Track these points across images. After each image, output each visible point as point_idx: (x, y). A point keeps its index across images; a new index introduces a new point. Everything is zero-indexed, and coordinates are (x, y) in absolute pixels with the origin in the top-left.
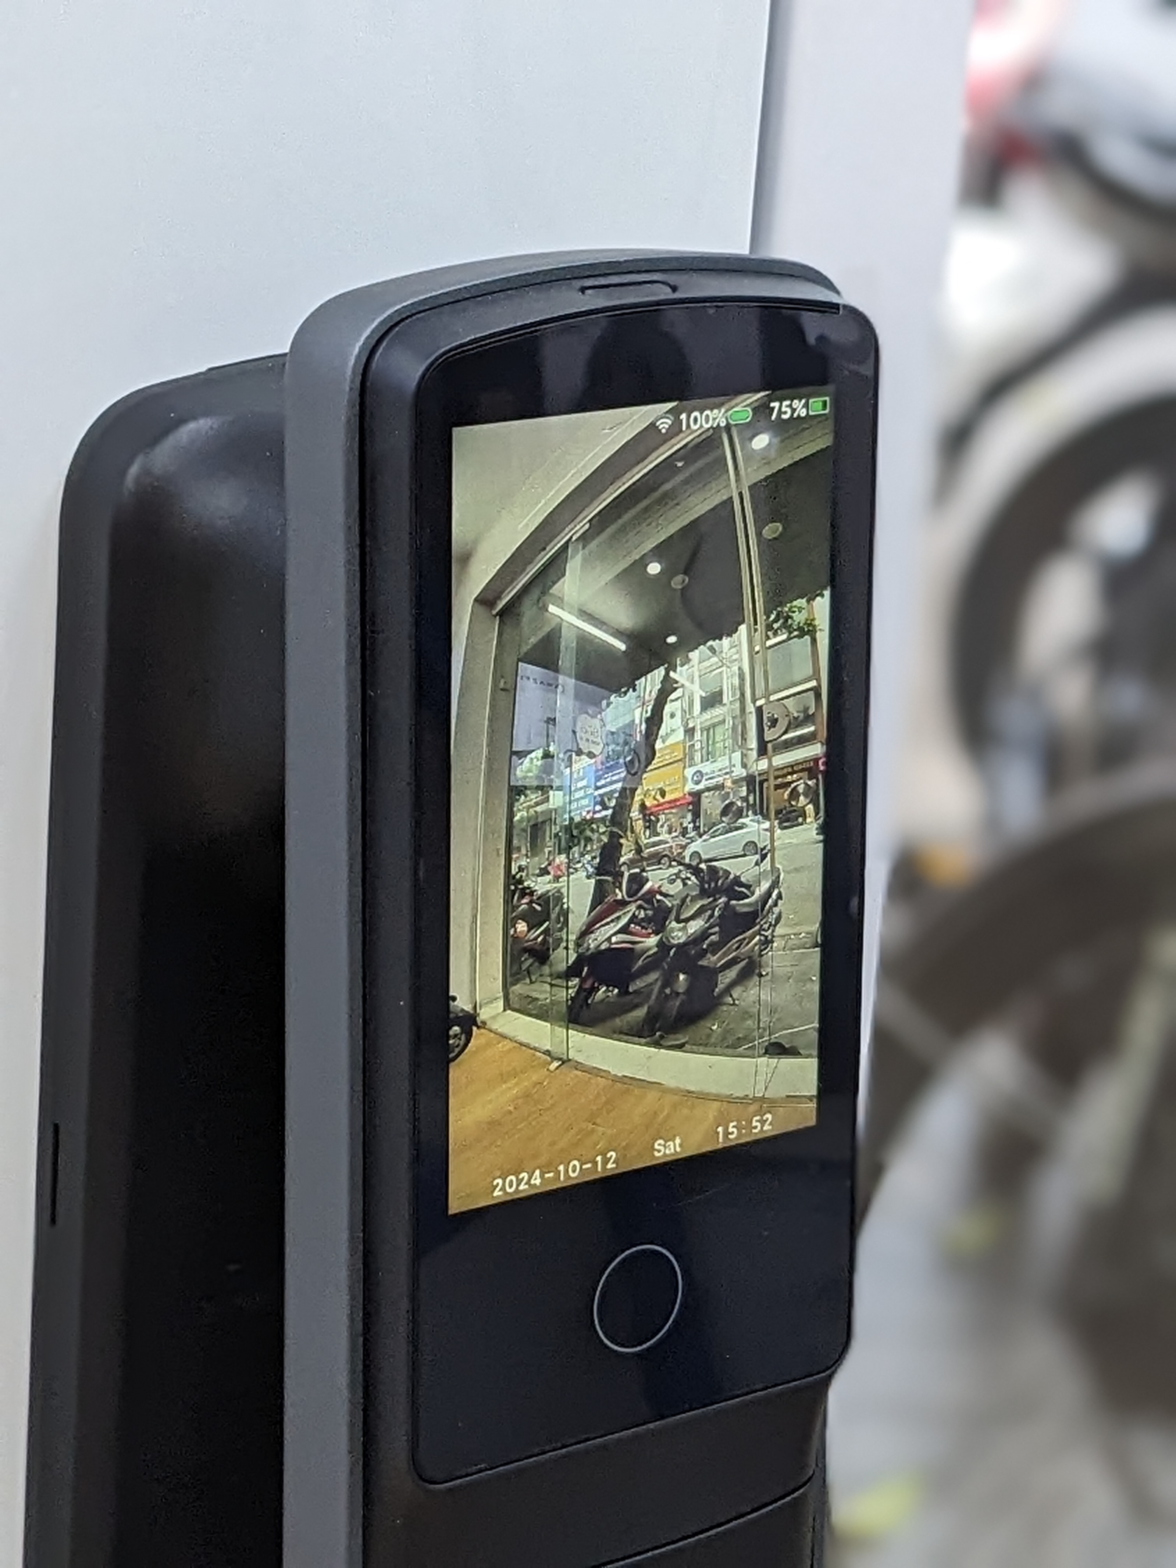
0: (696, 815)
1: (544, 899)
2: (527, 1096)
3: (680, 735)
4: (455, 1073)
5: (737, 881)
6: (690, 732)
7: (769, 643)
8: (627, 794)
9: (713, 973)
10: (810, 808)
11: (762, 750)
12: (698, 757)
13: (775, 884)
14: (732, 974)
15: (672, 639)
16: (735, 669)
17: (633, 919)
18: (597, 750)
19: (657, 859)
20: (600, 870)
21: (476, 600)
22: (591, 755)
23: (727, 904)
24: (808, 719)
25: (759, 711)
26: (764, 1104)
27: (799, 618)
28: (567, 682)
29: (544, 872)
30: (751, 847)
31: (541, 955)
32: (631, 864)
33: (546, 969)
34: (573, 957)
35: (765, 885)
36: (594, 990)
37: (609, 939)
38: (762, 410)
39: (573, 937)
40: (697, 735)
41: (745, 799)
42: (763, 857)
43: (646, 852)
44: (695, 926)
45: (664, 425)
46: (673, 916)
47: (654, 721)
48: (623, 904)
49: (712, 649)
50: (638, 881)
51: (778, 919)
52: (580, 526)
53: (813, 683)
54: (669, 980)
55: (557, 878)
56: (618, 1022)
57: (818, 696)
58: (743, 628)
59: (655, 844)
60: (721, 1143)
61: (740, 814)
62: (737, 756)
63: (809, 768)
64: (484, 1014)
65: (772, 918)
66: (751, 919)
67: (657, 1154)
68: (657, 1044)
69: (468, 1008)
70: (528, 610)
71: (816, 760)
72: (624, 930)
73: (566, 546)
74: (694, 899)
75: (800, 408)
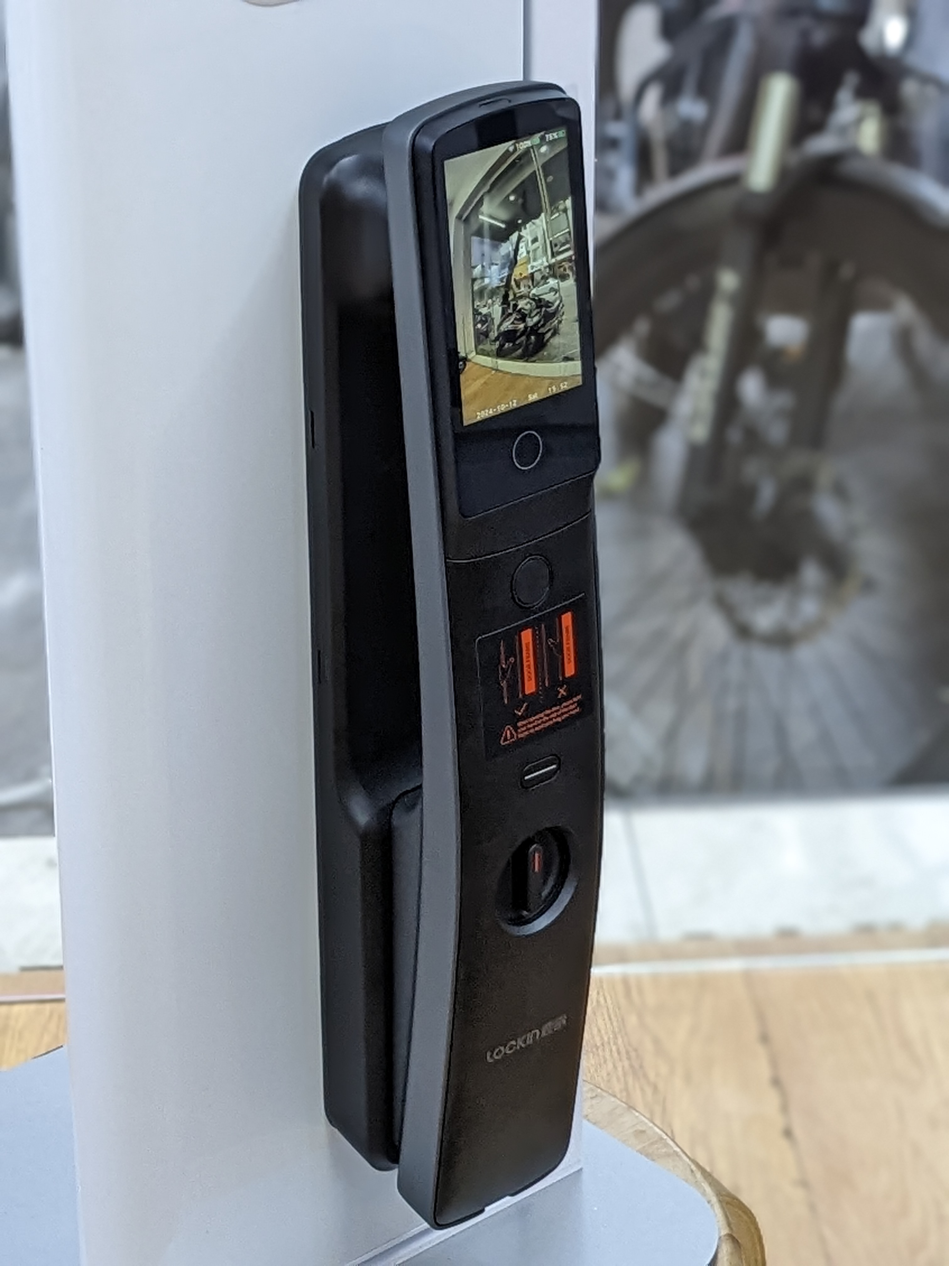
0: (533, 281)
1: (485, 315)
2: (485, 383)
3: (525, 254)
4: (462, 377)
5: (548, 302)
6: (528, 252)
7: (553, 217)
8: (509, 276)
9: (544, 334)
10: (571, 274)
11: (553, 255)
12: (531, 260)
13: (561, 301)
14: (549, 334)
15: (520, 221)
16: (541, 228)
17: (515, 319)
18: (498, 262)
19: (521, 297)
20: (503, 303)
21: (456, 217)
22: (496, 264)
23: (546, 311)
24: (567, 242)
25: (551, 242)
26: (564, 379)
27: (561, 207)
28: (487, 240)
29: (485, 306)
30: (552, 289)
31: (486, 334)
32: (513, 300)
33: (488, 339)
34: (496, 334)
35: (558, 302)
36: (504, 345)
37: (507, 327)
38: (543, 138)
39: (496, 327)
40: (531, 253)
41: (548, 273)
42: (556, 293)
43: (518, 295)
44: (536, 319)
45: (511, 149)
46: (528, 316)
47: (516, 250)
48: (511, 314)
49: (534, 223)
50: (515, 306)
51: (563, 313)
52: (487, 187)
53: (568, 230)
54: (528, 338)
55: (489, 308)
56: (513, 355)
57: (570, 234)
58: (543, 215)
59: (520, 292)
60: (550, 394)
61: (547, 278)
62: (544, 259)
63: (569, 259)
64: (469, 357)
65: (561, 313)
66: (554, 314)
67: (529, 399)
68: (527, 361)
69: (464, 355)
70: (473, 218)
71: (571, 256)
72: (513, 323)
73: (482, 196)
74: (534, 310)
75: (555, 135)
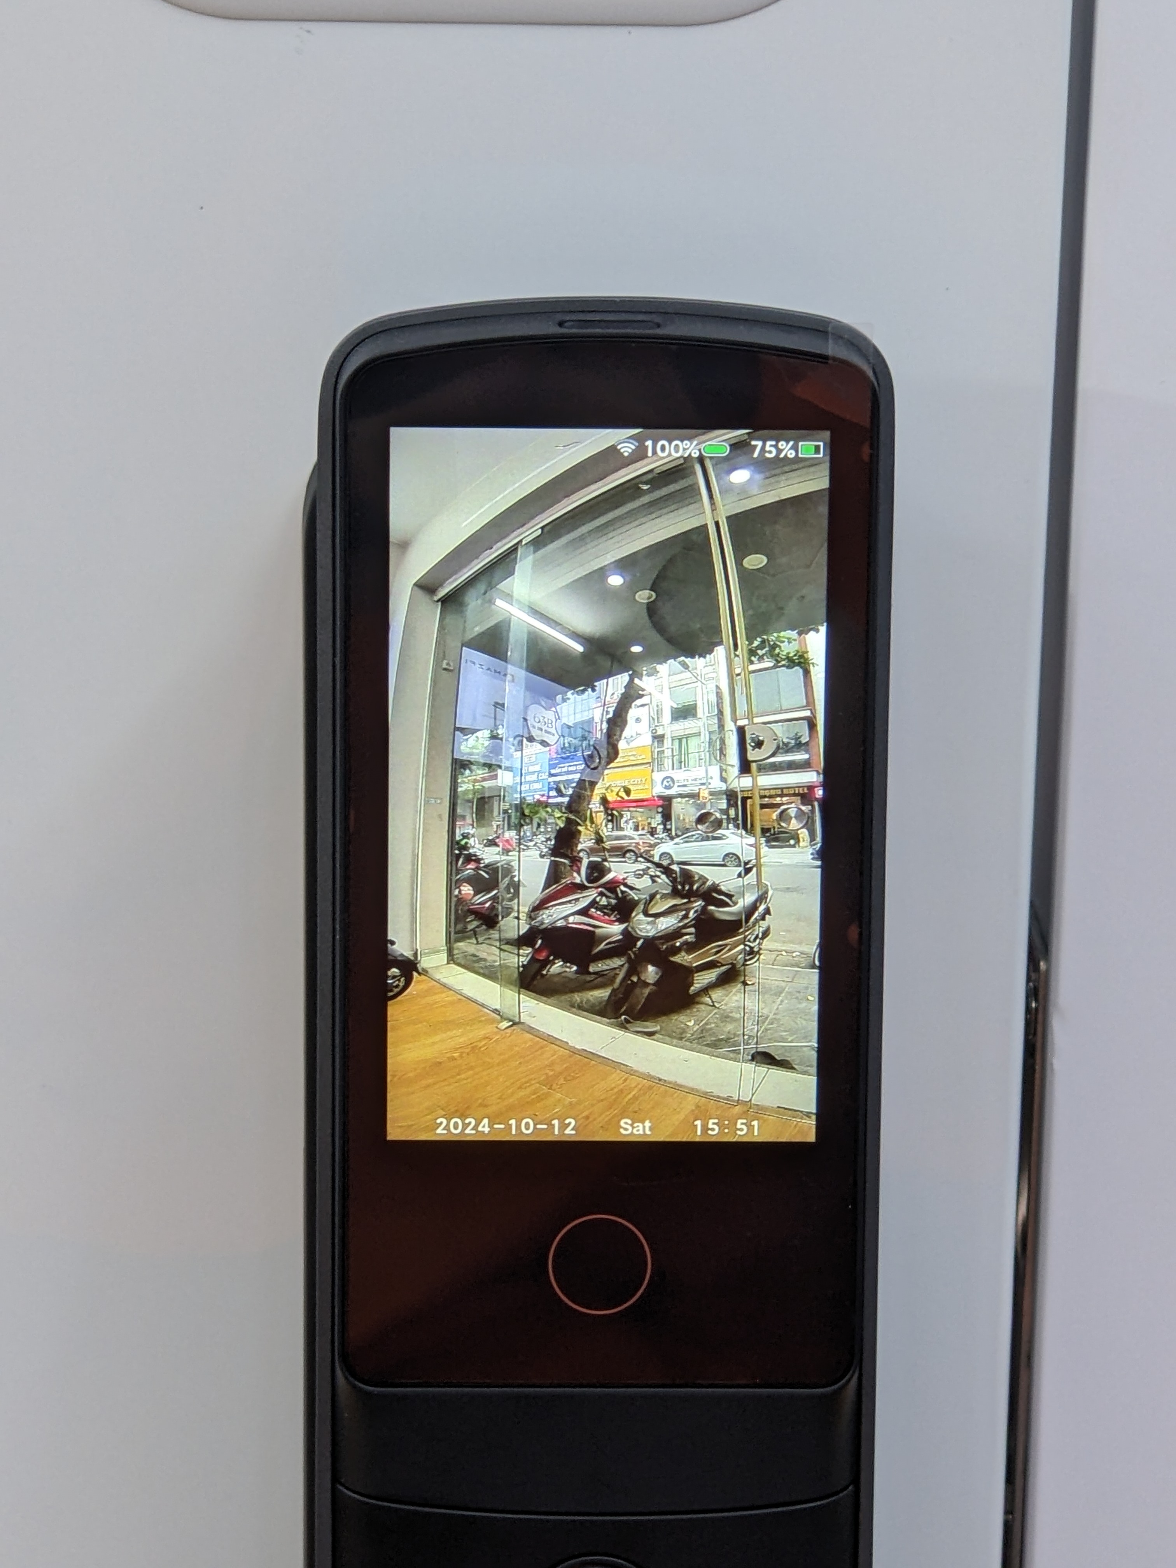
0: (667, 817)
1: (492, 869)
2: (474, 1048)
3: (647, 739)
4: (395, 1011)
5: (715, 888)
6: (659, 739)
7: (752, 668)
8: (583, 789)
9: (688, 972)
10: (804, 833)
11: (745, 767)
12: (668, 762)
13: (762, 898)
14: (711, 976)
15: (636, 649)
16: (712, 686)
17: (593, 903)
18: (551, 740)
19: (622, 852)
20: (555, 851)
21: (416, 585)
22: (544, 743)
23: (704, 909)
24: (799, 746)
25: (741, 731)
26: (750, 1110)
27: (788, 649)
28: (517, 673)
29: (492, 843)
30: (731, 858)
31: (489, 920)
32: (591, 852)
33: (495, 934)
34: (524, 928)
35: (749, 898)
36: (546, 963)
37: (565, 918)
38: (738, 446)
39: (525, 910)
40: (667, 743)
41: (726, 812)
42: (748, 871)
43: (607, 844)
44: (667, 923)
45: (627, 449)
46: (641, 907)
47: (617, 722)
48: (581, 887)
49: (685, 666)
50: (597, 871)
51: (766, 934)
52: (531, 531)
53: (807, 713)
54: (634, 968)
55: (506, 851)
56: (577, 997)
57: (812, 725)
58: (720, 652)
59: (618, 838)
60: (698, 1136)
61: (718, 824)
62: (714, 771)
63: (803, 794)
64: (424, 963)
65: (759, 930)
66: (732, 928)
67: (622, 1131)
68: (623, 1026)
69: (408, 954)
70: (473, 601)
71: (811, 788)
72: (584, 912)
73: (514, 549)
74: (664, 896)
75: (787, 449)
